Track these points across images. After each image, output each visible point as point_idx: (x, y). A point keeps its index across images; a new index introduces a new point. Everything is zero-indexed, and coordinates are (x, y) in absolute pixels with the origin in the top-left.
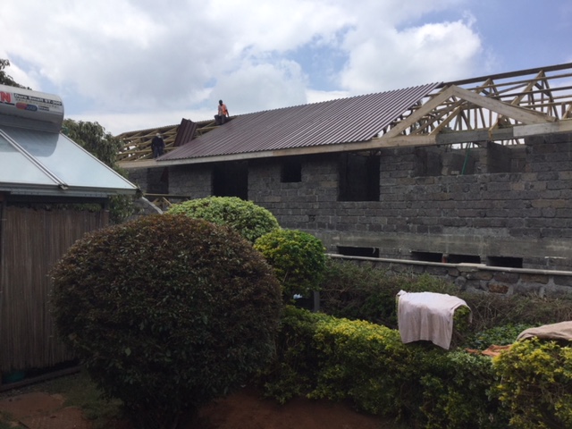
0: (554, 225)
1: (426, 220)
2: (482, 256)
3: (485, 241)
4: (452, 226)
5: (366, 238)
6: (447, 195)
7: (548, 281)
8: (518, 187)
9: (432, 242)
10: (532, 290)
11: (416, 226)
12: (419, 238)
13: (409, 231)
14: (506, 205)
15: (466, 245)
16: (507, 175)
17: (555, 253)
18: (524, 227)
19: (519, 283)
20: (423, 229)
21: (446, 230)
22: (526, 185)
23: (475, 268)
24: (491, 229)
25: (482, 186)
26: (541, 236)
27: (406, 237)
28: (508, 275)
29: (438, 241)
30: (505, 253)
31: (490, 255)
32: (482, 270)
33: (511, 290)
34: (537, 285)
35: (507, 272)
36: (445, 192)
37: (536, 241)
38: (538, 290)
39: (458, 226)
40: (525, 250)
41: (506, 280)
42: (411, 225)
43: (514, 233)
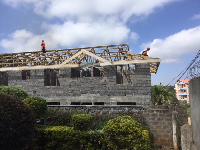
0: (112, 92)
1: (75, 92)
2: (93, 103)
3: (93, 98)
4: (83, 93)
5: (55, 99)
6: (82, 84)
7: (111, 108)
8: (102, 81)
9: (77, 99)
10: (107, 112)
11: (72, 94)
12: (73, 98)
13: (70, 96)
14: (98, 86)
15: (88, 99)
16: (99, 77)
17: (112, 100)
18: (104, 93)
19: (103, 110)
20: (74, 95)
21: (82, 95)
22: (104, 80)
23: (91, 106)
24: (95, 94)
25: (92, 80)
26: (109, 96)
27: (69, 98)
28: (100, 108)
29: (79, 98)
30: (99, 101)
31: (95, 102)
32: (93, 107)
33: (101, 113)
34: (108, 110)
35: (100, 107)
36: (81, 82)
37: (107, 97)
38: (109, 112)
39: (85, 93)
40: (104, 100)
41: (100, 109)
42: (70, 94)
43: (101, 95)
